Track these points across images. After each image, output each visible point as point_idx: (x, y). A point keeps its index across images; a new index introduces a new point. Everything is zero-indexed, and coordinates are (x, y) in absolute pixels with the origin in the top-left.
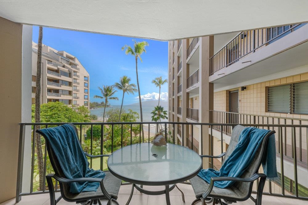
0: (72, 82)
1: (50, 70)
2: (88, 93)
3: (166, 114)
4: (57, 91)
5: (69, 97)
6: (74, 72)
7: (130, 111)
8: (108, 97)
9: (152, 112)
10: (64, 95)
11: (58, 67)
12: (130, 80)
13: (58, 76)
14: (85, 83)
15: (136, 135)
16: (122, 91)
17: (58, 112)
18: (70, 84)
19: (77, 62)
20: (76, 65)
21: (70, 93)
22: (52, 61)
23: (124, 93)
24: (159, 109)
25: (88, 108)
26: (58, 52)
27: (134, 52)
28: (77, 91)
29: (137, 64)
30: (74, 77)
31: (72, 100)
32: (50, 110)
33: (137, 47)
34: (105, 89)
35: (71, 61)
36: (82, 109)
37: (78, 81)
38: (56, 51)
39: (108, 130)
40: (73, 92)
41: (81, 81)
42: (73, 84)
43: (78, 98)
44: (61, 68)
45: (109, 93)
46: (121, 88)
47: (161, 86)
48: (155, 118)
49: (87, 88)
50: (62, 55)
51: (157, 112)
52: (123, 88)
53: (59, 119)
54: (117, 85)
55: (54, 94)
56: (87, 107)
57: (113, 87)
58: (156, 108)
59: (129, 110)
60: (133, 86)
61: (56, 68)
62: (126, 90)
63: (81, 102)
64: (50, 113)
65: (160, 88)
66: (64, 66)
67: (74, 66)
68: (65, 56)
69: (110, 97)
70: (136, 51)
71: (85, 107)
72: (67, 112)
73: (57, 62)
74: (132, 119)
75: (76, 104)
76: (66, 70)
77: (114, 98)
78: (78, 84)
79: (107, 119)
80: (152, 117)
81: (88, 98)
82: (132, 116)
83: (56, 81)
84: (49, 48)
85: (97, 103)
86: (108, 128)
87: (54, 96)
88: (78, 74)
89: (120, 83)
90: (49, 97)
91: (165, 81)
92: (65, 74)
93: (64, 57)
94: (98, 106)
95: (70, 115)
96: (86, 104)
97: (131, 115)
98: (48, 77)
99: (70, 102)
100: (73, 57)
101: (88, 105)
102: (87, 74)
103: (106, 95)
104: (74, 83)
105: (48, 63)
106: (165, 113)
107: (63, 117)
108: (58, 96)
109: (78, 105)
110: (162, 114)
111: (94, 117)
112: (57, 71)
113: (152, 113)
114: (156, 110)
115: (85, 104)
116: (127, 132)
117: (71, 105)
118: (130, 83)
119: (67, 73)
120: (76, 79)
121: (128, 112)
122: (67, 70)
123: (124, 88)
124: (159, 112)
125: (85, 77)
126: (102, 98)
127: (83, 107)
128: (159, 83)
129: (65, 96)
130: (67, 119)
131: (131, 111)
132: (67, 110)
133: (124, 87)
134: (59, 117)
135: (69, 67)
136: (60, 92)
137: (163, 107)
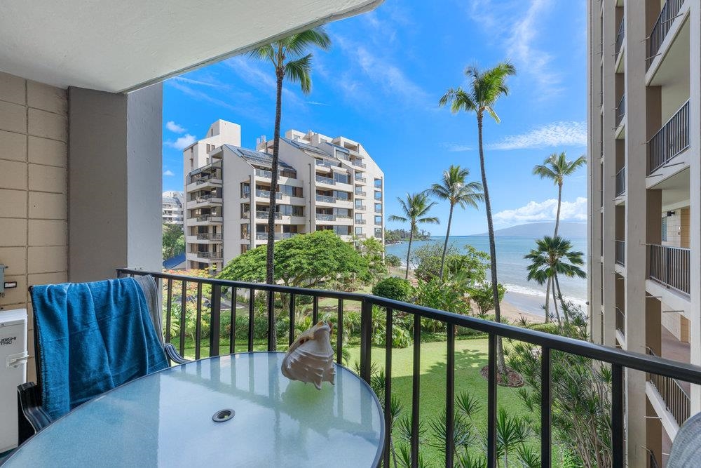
0: (353, 193)
1: (320, 174)
2: (382, 213)
3: (580, 262)
4: (329, 211)
5: (347, 222)
6: (356, 172)
7: (468, 250)
8: (417, 218)
9: (529, 253)
10: (340, 217)
11: (333, 167)
12: (467, 173)
13: (332, 183)
14: (377, 191)
15: (483, 312)
16: (448, 202)
17: (325, 249)
18: (349, 196)
19: (362, 152)
20: (360, 159)
21: (350, 213)
22: (323, 158)
23: (452, 206)
24: (555, 246)
25: (381, 242)
26: (332, 142)
27: (475, 103)
28: (362, 209)
29: (480, 129)
30: (355, 182)
31: (353, 226)
32: (313, 244)
33: (481, 86)
34: (410, 200)
35: (352, 152)
36: (371, 245)
37: (364, 189)
38: (329, 140)
39: (415, 291)
40: (355, 211)
41: (369, 188)
42: (355, 196)
43: (363, 222)
44: (336, 169)
45: (418, 209)
46: (444, 195)
47: (565, 178)
48: (540, 272)
49: (379, 202)
50: (337, 144)
51: (545, 255)
52: (450, 195)
53: (325, 261)
54: (437, 190)
55: (326, 216)
56: (380, 239)
57: (426, 194)
58: (541, 244)
59: (466, 247)
60: (476, 187)
61: (327, 170)
62: (458, 198)
63: (368, 230)
64: (314, 250)
65: (560, 185)
66: (340, 165)
67: (356, 161)
68: (342, 145)
69: (422, 217)
70: (478, 99)
71: (376, 239)
72: (339, 248)
73: (330, 159)
74: (476, 271)
75: (361, 234)
76: (343, 171)
77: (430, 220)
78: (364, 194)
79: (417, 266)
80: (530, 268)
81: (382, 222)
82: (475, 262)
83: (328, 193)
84: (321, 136)
85: (403, 232)
86: (415, 287)
87: (326, 219)
88: (363, 175)
89: (443, 185)
90: (319, 222)
91: (579, 162)
92: (342, 179)
93: (342, 148)
94: (404, 237)
95: (343, 254)
96: (378, 234)
97: (471, 259)
98: (317, 187)
99: (349, 230)
100: (355, 144)
101: (381, 237)
102: (380, 174)
103: (413, 214)
104: (356, 194)
105: (317, 164)
106: (575, 257)
107: (331, 257)
108: (331, 220)
109: (364, 236)
110: (565, 260)
111: (395, 261)
112: (330, 175)
113: (527, 257)
114: (543, 247)
115: (376, 234)
116: (460, 299)
117: (350, 237)
118: (468, 180)
119: (344, 176)
120: (361, 186)
121: (465, 253)
122: (345, 170)
123: (453, 194)
124: (552, 256)
125: (376, 180)
126: (404, 220)
127: (372, 239)
128: (556, 173)
129: (343, 219)
130: (337, 263)
131: (472, 250)
132: (338, 245)
133: (453, 191)
134: (325, 259)
135: (349, 163)
136: (335, 212)
137: (567, 240)
